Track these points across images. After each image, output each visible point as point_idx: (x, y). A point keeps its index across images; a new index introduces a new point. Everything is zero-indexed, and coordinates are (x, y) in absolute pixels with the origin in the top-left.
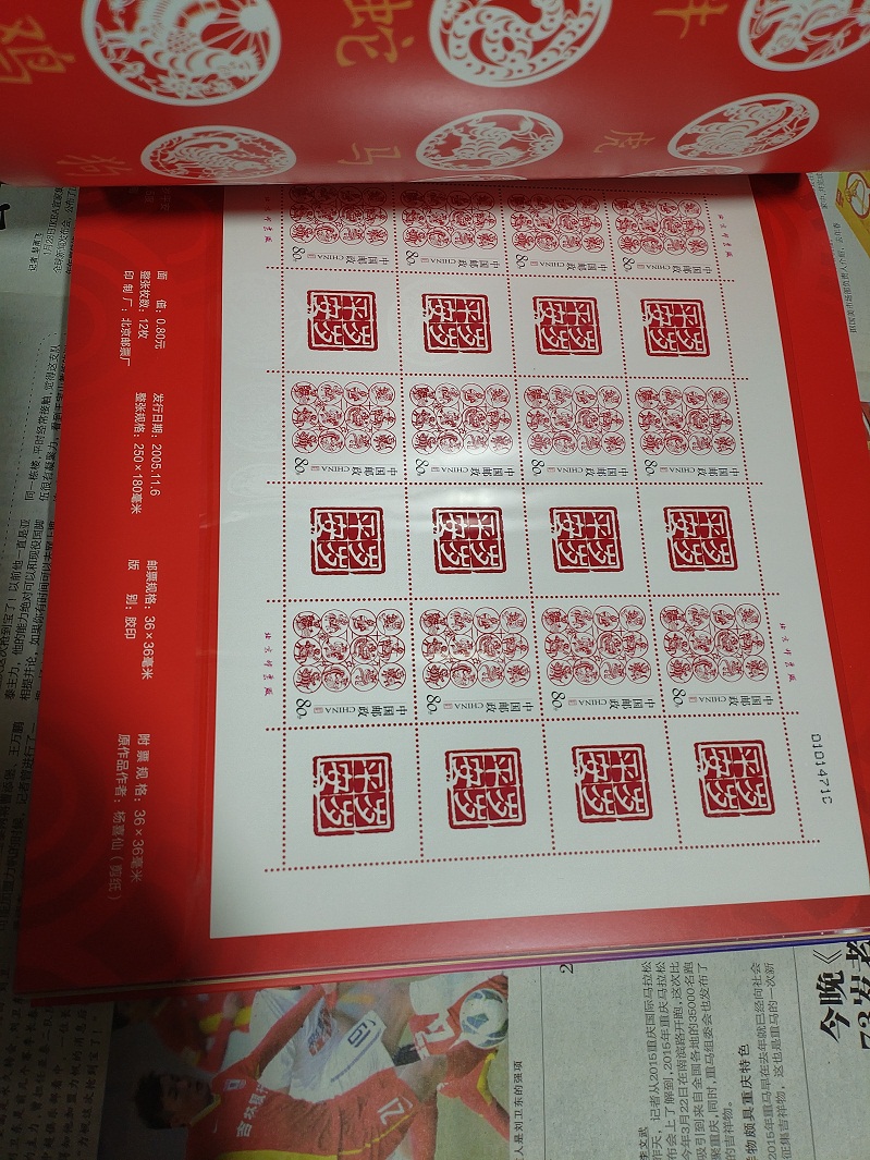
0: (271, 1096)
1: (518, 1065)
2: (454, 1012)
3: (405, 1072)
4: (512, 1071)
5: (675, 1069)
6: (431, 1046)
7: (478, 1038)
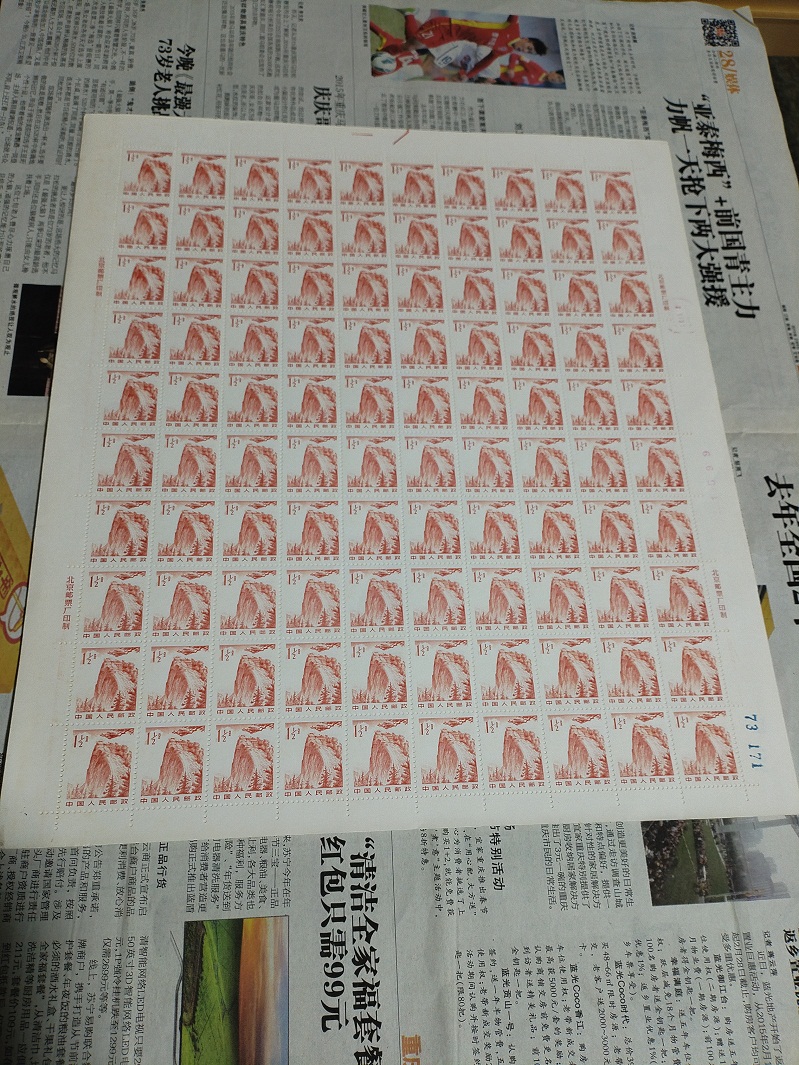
1: (366, 45)
2: (399, 65)
3: (423, 46)
4: (369, 43)
5: (282, 40)
6: (410, 54)
7: (386, 56)
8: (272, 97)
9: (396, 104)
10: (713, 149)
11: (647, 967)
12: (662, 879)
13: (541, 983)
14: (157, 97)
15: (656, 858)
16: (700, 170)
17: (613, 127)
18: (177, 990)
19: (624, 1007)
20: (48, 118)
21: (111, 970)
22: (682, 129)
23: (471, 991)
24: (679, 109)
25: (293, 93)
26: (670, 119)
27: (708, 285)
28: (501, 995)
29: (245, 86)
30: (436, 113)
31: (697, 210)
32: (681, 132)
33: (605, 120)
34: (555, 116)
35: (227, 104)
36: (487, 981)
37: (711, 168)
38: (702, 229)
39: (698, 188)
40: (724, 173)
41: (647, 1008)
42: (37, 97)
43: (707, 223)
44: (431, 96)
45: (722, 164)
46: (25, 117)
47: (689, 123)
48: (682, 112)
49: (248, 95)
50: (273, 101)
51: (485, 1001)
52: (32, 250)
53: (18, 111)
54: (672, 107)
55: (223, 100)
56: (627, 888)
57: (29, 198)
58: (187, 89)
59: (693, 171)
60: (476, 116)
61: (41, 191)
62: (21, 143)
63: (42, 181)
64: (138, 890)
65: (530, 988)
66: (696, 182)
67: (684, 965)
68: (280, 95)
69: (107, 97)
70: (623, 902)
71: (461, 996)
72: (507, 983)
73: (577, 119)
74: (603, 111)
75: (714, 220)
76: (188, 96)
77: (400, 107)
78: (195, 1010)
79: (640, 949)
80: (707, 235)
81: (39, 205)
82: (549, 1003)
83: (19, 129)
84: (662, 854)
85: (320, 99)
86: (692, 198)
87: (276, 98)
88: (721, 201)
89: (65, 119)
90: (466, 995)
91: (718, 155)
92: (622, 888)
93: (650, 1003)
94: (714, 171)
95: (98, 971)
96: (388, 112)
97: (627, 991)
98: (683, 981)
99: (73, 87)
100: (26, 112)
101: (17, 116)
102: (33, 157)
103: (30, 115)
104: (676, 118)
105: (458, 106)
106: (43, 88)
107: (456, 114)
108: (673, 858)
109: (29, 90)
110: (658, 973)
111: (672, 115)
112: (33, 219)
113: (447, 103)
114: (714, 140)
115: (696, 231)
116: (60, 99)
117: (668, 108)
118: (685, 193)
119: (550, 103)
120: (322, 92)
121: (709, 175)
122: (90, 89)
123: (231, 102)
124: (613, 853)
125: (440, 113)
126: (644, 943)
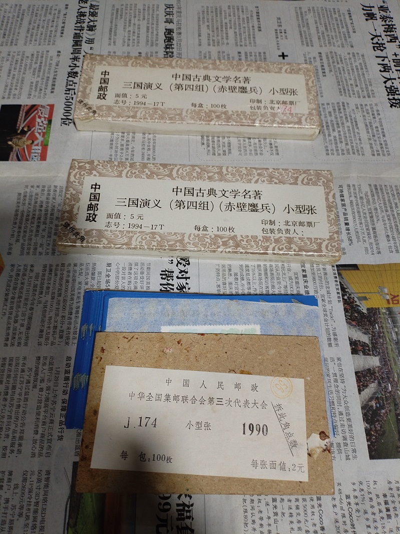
8: (142, 9)
9: (210, 11)
10: (390, 28)
11: (367, 499)
12: (375, 442)
13: (297, 507)
14: (80, 11)
15: (371, 429)
16: (383, 40)
17: (332, 18)
18: (67, 504)
19: (353, 525)
20: (21, 24)
21: (27, 490)
22: (372, 19)
23: (252, 512)
24: (370, 9)
25: (153, 7)
26: (364, 14)
27: (391, 97)
28: (271, 515)
29: (127, 5)
30: (232, 14)
31: (383, 59)
32: (371, 21)
33: (327, 15)
34: (299, 14)
35: (117, 14)
36: (263, 507)
37: (389, 38)
38: (386, 68)
39: (382, 48)
40: (397, 41)
41: (369, 526)
42: (16, 15)
43: (389, 65)
44: (229, 6)
45: (396, 36)
46: (9, 24)
47: (375, 16)
48: (371, 10)
49: (129, 9)
50: (142, 11)
51: (261, 519)
52: (8, 88)
53: (5, 21)
54: (365, 8)
55: (115, 12)
56: (353, 448)
57: (8, 63)
58: (97, 7)
59: (379, 40)
60: (255, 15)
61: (15, 59)
62: (6, 36)
63: (15, 54)
64: (46, 442)
65: (291, 511)
66: (381, 45)
67: (392, 499)
68: (146, 8)
69: (53, 13)
70: (351, 457)
71: (246, 514)
72: (275, 507)
73: (312, 14)
74: (326, 10)
75: (392, 64)
76: (96, 11)
77: (212, 12)
78: (77, 518)
79: (362, 487)
80: (389, 72)
81: (13, 66)
82: (303, 520)
83: (6, 30)
84: (375, 427)
85: (168, 10)
86: (379, 53)
87: (144, 10)
88: (396, 55)
89: (30, 24)
90: (249, 514)
91: (393, 31)
92: (349, 448)
93: (370, 523)
94: (390, 39)
95: (19, 491)
96: (205, 15)
97: (354, 514)
98: (392, 509)
99: (35, 9)
100: (10, 21)
101: (5, 23)
102: (12, 42)
103: (12, 23)
104: (367, 14)
105: (244, 11)
106: (19, 10)
107: (243, 14)
108: (382, 429)
109: (12, 10)
110: (374, 503)
111: (365, 12)
112: (10, 73)
113: (238, 9)
114: (390, 23)
115: (383, 69)
116: (28, 15)
117: (363, 9)
118: (375, 50)
119: (296, 8)
120: (169, 6)
121: (388, 42)
122: (44, 9)
123: (119, 12)
124: (342, 425)
125: (234, 14)
126: (365, 484)
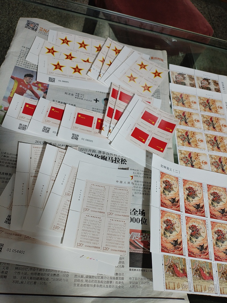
0: (25, 91)
5: (10, 159)
